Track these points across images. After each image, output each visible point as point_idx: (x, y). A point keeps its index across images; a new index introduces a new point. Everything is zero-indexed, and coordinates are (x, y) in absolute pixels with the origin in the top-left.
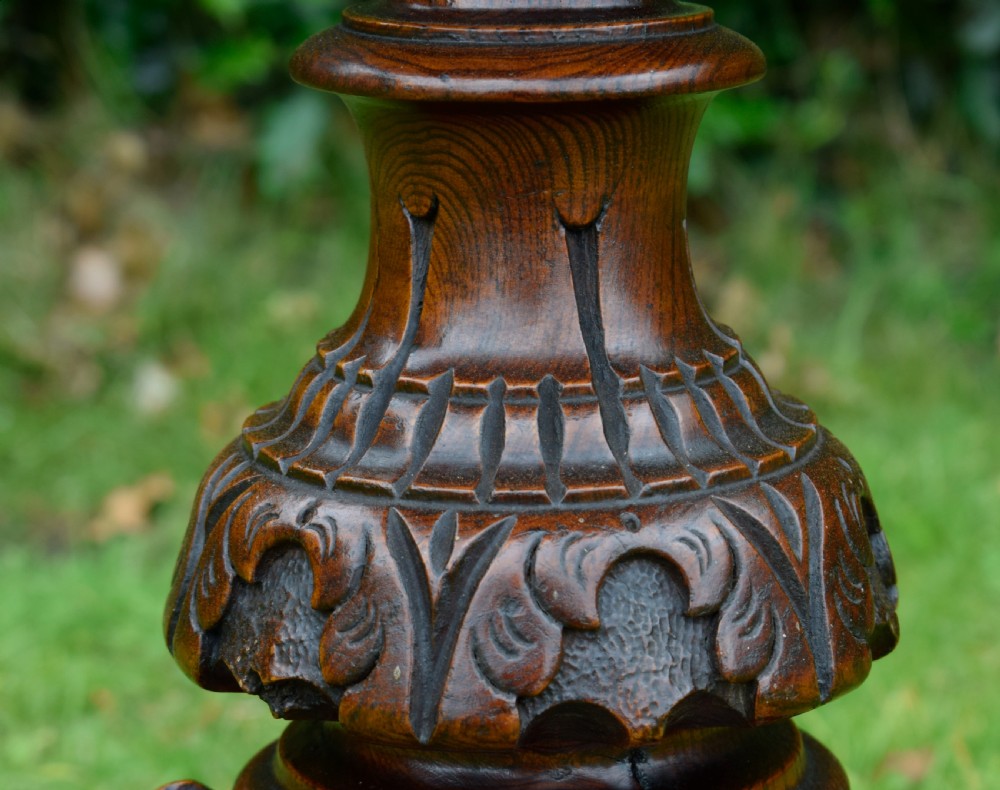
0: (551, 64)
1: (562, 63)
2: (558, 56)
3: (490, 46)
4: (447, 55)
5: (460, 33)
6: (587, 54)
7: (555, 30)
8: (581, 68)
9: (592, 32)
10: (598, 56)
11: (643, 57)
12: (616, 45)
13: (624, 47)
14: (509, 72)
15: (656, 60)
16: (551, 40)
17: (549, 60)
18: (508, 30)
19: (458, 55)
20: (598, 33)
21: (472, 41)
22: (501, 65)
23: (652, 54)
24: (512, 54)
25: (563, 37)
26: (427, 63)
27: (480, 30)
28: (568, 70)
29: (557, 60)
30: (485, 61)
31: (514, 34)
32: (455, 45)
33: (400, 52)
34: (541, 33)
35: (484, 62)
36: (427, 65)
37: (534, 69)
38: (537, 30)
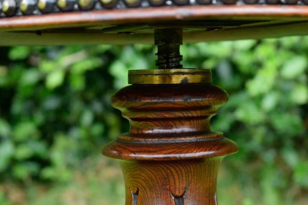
0: (165, 149)
1: (168, 149)
2: (168, 147)
3: (149, 144)
4: (137, 147)
5: (142, 140)
6: (176, 146)
7: (168, 139)
8: (173, 150)
9: (179, 140)
10: (179, 147)
11: (193, 147)
12: (186, 144)
14: (153, 151)
15: (197, 148)
16: (167, 142)
17: (165, 148)
19: (140, 147)
20: (181, 140)
21: (145, 143)
22: (151, 150)
23: (196, 146)
24: (155, 146)
25: (170, 141)
26: (131, 149)
27: (147, 140)
28: (170, 151)
29: (167, 148)
31: (157, 141)
32: (140, 144)
33: (125, 146)
34: (164, 140)
35: (146, 149)
36: (131, 150)
37: (160, 150)
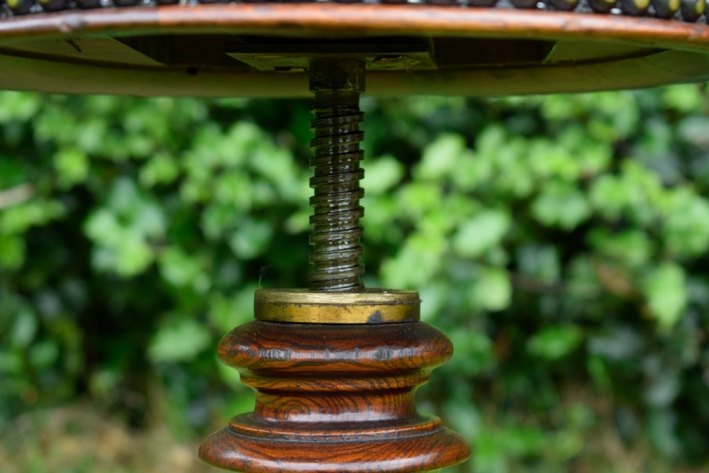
0: (340, 455)
1: (346, 454)
2: (344, 450)
3: (306, 443)
4: (281, 448)
5: (290, 435)
6: (361, 449)
7: (343, 434)
8: (357, 457)
9: (365, 435)
10: (367, 450)
11: (394, 450)
12: (379, 443)
13: (384, 444)
14: (316, 459)
15: (402, 451)
16: (341, 440)
17: (339, 452)
18: (317, 434)
19: (288, 448)
20: (369, 436)
21: (296, 441)
22: (312, 455)
23: (399, 448)
24: (319, 449)
25: (348, 439)
26: (270, 453)
27: (301, 434)
28: (350, 458)
29: (344, 452)
30: (303, 452)
31: (320, 436)
32: (286, 443)
33: (255, 446)
34: (336, 436)
35: (301, 453)
36: (269, 455)
37: (330, 457)
38: (334, 434)
